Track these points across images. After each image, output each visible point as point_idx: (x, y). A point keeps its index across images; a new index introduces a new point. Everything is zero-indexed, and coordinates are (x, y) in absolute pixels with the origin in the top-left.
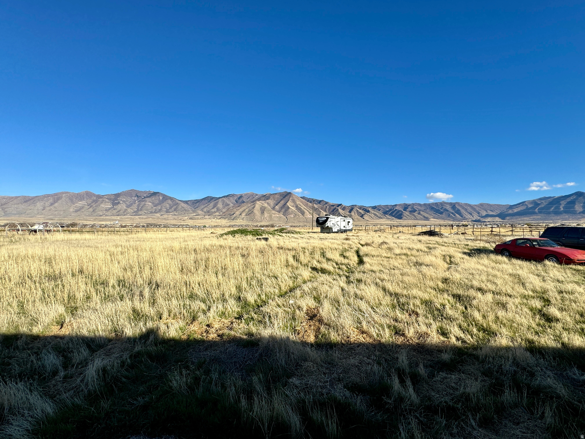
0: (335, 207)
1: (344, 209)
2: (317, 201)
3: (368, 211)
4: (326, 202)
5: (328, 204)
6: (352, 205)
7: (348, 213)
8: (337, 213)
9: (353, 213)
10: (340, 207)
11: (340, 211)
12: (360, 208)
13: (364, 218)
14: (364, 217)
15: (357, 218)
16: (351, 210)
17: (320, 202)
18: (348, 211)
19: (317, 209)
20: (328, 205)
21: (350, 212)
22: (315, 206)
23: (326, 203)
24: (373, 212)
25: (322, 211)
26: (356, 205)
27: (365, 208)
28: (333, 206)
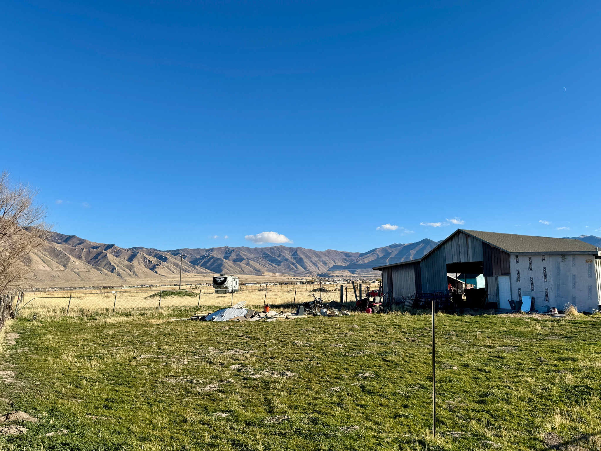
0: (99, 250)
1: (118, 254)
2: (60, 236)
3: (165, 259)
4: (80, 240)
5: (85, 244)
6: (135, 248)
7: (127, 263)
8: (105, 263)
9: (135, 263)
10: (110, 250)
11: (111, 257)
12: (151, 252)
13: (156, 272)
14: (157, 270)
15: (144, 272)
16: (133, 254)
17: (67, 239)
18: (127, 257)
19: (61, 252)
20: (86, 247)
21: (130, 259)
22: (58, 247)
23: (82, 242)
24: (173, 260)
25: (73, 258)
26: (141, 248)
27: (160, 253)
28: (96, 248)
